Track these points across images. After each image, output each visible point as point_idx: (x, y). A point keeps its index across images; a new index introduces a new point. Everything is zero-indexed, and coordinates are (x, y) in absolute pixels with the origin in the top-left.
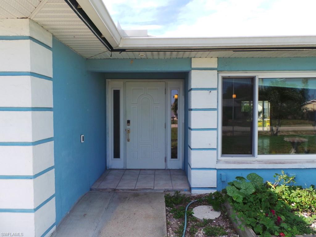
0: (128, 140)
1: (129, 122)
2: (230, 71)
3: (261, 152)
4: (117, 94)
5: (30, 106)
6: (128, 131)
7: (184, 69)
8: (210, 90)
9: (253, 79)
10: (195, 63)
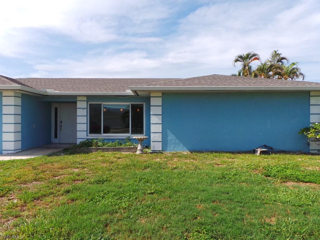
0: (61, 130)
1: (61, 122)
2: (92, 101)
3: (104, 133)
4: (56, 109)
5: (13, 113)
6: (61, 126)
7: (75, 101)
8: (84, 109)
9: (101, 104)
10: (78, 99)
